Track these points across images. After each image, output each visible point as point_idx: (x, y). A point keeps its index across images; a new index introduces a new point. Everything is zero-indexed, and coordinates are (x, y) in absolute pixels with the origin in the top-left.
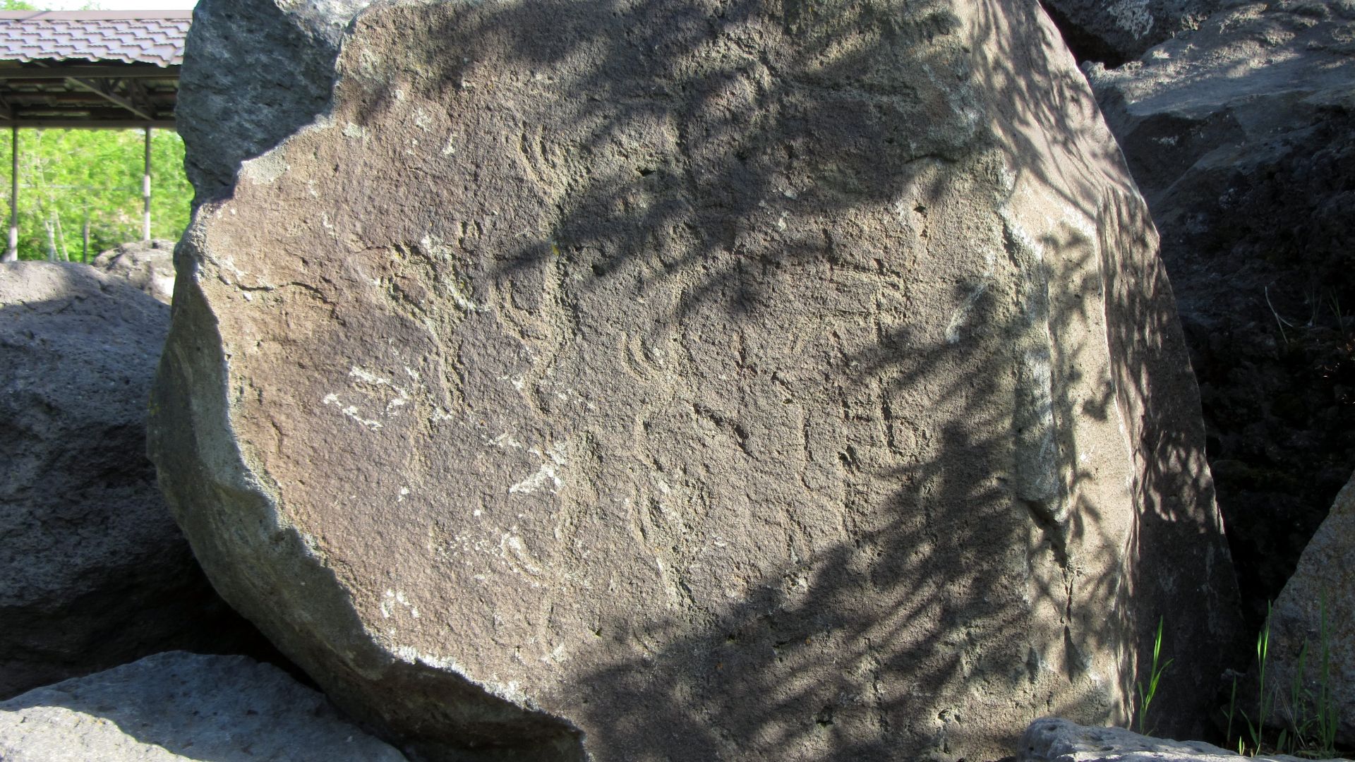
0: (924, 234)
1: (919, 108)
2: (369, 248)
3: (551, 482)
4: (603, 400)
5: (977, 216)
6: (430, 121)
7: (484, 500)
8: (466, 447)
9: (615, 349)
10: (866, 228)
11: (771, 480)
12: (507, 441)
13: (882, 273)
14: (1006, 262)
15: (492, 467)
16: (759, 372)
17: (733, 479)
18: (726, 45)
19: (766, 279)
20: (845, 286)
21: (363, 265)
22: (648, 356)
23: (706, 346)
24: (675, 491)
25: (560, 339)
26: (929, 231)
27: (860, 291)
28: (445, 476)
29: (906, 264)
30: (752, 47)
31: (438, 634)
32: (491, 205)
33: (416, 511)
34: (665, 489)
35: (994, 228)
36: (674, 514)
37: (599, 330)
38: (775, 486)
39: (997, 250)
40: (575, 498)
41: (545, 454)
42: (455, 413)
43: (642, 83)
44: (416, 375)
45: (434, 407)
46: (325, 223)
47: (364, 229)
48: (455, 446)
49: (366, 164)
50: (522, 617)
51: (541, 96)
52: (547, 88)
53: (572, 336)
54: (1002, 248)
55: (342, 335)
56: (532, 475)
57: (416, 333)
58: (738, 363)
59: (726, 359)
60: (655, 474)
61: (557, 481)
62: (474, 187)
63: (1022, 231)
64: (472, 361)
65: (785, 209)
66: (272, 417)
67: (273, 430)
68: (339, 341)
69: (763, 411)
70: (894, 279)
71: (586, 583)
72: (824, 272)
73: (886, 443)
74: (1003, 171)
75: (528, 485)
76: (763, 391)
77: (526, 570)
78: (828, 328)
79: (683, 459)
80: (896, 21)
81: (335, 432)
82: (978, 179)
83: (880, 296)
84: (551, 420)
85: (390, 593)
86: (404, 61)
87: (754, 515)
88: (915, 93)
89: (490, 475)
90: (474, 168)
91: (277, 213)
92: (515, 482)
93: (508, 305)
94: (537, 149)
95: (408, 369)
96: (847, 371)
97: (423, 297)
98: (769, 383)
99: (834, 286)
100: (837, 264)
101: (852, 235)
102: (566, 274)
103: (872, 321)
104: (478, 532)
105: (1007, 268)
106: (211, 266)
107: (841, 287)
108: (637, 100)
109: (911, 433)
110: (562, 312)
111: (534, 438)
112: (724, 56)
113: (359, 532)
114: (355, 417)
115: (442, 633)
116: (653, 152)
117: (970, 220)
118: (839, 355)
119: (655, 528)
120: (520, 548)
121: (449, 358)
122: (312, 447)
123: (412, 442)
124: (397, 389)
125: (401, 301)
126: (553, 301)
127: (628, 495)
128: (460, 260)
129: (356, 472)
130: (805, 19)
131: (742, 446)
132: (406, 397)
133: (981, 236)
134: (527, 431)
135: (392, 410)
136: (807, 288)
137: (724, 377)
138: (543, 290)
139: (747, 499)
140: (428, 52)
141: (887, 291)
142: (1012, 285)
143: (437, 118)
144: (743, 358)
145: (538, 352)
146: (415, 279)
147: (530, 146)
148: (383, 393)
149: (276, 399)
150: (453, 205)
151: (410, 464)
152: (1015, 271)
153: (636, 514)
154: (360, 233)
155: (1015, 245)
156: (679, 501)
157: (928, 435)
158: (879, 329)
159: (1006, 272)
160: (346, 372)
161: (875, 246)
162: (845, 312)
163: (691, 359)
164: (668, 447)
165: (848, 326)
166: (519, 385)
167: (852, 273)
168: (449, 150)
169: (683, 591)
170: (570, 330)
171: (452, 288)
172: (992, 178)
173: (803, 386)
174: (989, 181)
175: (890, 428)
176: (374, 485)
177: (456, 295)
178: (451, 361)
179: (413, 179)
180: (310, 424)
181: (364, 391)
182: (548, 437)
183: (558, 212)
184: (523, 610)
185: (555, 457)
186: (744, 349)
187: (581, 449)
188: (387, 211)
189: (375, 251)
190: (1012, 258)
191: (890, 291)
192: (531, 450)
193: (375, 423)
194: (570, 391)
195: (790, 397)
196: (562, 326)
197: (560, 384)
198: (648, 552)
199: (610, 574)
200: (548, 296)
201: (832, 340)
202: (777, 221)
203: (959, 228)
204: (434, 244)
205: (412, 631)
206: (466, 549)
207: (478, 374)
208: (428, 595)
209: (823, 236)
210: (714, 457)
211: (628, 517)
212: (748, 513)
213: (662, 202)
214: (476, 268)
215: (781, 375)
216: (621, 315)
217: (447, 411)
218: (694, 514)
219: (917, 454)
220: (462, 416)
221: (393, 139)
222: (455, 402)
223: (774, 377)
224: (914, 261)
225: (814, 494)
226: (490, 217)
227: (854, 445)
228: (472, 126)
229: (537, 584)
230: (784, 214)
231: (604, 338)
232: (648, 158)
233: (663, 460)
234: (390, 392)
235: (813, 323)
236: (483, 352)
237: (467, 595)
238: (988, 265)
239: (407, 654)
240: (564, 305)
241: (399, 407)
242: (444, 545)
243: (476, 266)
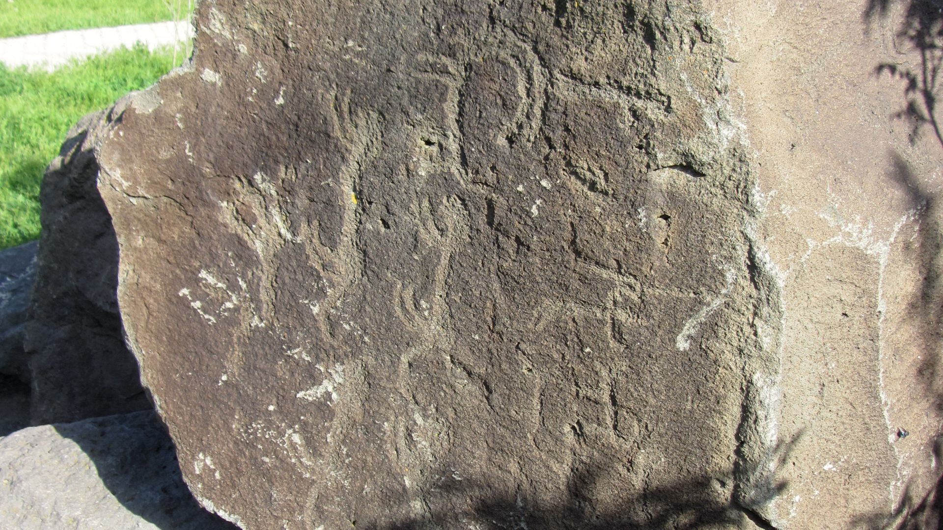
0: (666, 243)
1: (671, 118)
2: (219, 176)
3: (328, 395)
4: (377, 337)
5: (722, 233)
6: (265, 74)
7: (278, 398)
8: (271, 353)
9: (391, 295)
10: (608, 229)
11: (507, 434)
12: (301, 354)
13: (620, 273)
14: (746, 283)
15: (287, 373)
16: (505, 340)
17: (475, 424)
18: (502, 31)
19: (518, 257)
20: (586, 278)
21: (213, 190)
22: (417, 306)
23: (464, 307)
24: (427, 424)
25: (351, 277)
26: (670, 240)
27: (599, 286)
28: (254, 373)
29: (643, 269)
30: (526, 36)
31: (231, 496)
32: (306, 154)
33: (229, 395)
34: (420, 420)
35: (738, 247)
36: (424, 443)
37: (380, 277)
38: (509, 440)
39: (739, 269)
40: (346, 412)
41: (327, 372)
42: (267, 322)
43: (431, 59)
44: (244, 286)
45: (254, 315)
46: (187, 151)
47: (216, 159)
48: (263, 349)
49: (218, 105)
50: (292, 498)
51: (351, 61)
52: (358, 54)
53: (360, 276)
54: (745, 268)
55: (197, 242)
56: (316, 387)
57: (247, 252)
58: (490, 328)
59: (479, 321)
60: (412, 407)
61: (334, 396)
62: (295, 136)
63: (767, 255)
64: (284, 283)
65: (540, 197)
66: (145, 299)
67: (144, 309)
68: (195, 247)
69: (505, 374)
70: (632, 280)
71: (346, 483)
72: (568, 262)
73: (611, 426)
74: (754, 191)
75: (310, 394)
76: (507, 357)
77: (301, 462)
78: (568, 313)
79: (436, 399)
80: (656, 25)
81: (184, 319)
82: (728, 196)
83: (617, 294)
84: (335, 344)
85: (201, 456)
86: (243, 20)
87: (490, 460)
88: (669, 102)
89: (285, 380)
90: (296, 118)
91: (152, 139)
92: (302, 390)
93: (315, 241)
94: (346, 109)
95: (240, 280)
96: (581, 355)
97: (255, 222)
98: (514, 350)
99: (577, 276)
100: (580, 257)
101: (595, 233)
102: (360, 222)
103: (608, 315)
104: (269, 425)
105: (746, 289)
106: (105, 175)
107: (583, 279)
108: (426, 75)
109: (635, 423)
110: (356, 254)
111: (321, 356)
112: (500, 42)
113: (188, 403)
114: (199, 311)
115: (234, 496)
116: (435, 125)
117: (715, 236)
118: (576, 339)
119: (408, 451)
120: (300, 443)
121: (270, 276)
122: (168, 328)
123: (235, 340)
124: (230, 294)
125: (241, 222)
126: (350, 243)
127: (387, 420)
128: (282, 196)
129: (194, 354)
130: (572, 13)
131: (487, 398)
132: (235, 302)
133: (724, 253)
134: (318, 350)
135: (225, 311)
136: (553, 273)
137: (477, 337)
138: (342, 233)
139: (485, 445)
140: (261, 14)
141: (623, 290)
142: (751, 307)
143: (272, 71)
144: (494, 325)
145: (332, 285)
146: (250, 207)
147: (340, 106)
148: (220, 295)
149: (148, 285)
150: (279, 149)
151: (231, 356)
152: (754, 293)
153: (392, 436)
154: (213, 162)
155: (756, 268)
156: (430, 434)
157: (650, 428)
158: (613, 324)
159: (744, 293)
160: (197, 272)
161: (615, 247)
162: (585, 302)
163: (452, 316)
164: (426, 387)
165: (587, 314)
166: (316, 310)
167: (593, 267)
168: (280, 101)
169: (425, 507)
170: (360, 271)
171: (277, 218)
172: (744, 197)
173: (542, 360)
174: (738, 200)
175: (616, 413)
176: (204, 367)
177: (280, 224)
178: (270, 279)
179: (252, 122)
180: (169, 309)
181: (207, 290)
182: (332, 358)
183: (357, 166)
184: (294, 493)
185: (335, 376)
186: (495, 317)
187: (357, 373)
188: (232, 147)
189: (224, 178)
190: (752, 279)
191: (627, 292)
192: (317, 366)
193: (212, 318)
194: (352, 323)
195: (531, 367)
196: (354, 266)
197: (346, 315)
198: (398, 470)
199: (366, 481)
200: (345, 239)
201: (571, 324)
202: (531, 208)
203: (703, 243)
204: (264, 180)
205: (213, 489)
206: (259, 435)
207: (287, 294)
208: (228, 465)
209: (570, 229)
210: (462, 403)
211: (385, 438)
212: (485, 456)
213: (439, 172)
214: (293, 206)
215: (523, 346)
216: (399, 266)
217: (262, 320)
218: (440, 447)
219: (639, 442)
220: (271, 326)
221: (238, 87)
222: (268, 314)
223: (517, 347)
224: (651, 268)
225: (542, 454)
226: (305, 165)
227: (584, 423)
228: (297, 82)
229: (308, 475)
230: (538, 202)
231: (383, 283)
232: (431, 130)
233: (419, 397)
234: (225, 296)
235: (556, 306)
236: (292, 277)
237: (255, 471)
238: (727, 282)
239: (208, 505)
240: (358, 248)
241: (229, 309)
242: (245, 427)
243: (293, 204)
